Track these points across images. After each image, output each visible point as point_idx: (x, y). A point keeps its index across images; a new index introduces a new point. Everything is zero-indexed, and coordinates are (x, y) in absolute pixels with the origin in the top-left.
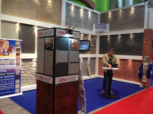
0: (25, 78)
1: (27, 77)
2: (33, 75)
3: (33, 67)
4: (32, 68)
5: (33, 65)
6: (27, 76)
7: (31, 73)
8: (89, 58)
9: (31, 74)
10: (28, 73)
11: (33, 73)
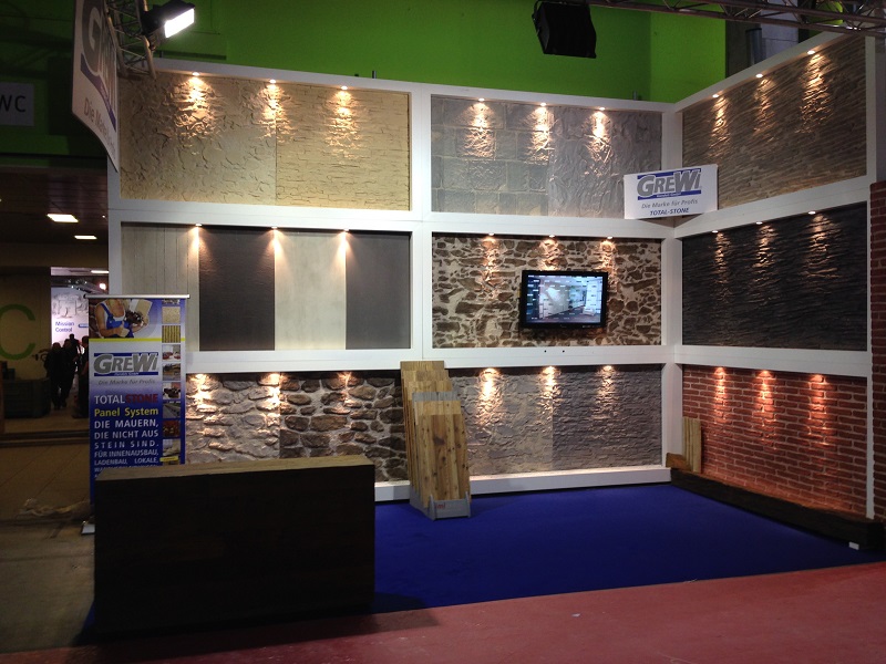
0: (230, 458)
1: (240, 452)
2: (269, 444)
3: (268, 411)
4: (263, 414)
5: (269, 400)
6: (238, 447)
7: (258, 437)
8: (608, 368)
9: (256, 443)
10: (246, 434)
11: (269, 436)
